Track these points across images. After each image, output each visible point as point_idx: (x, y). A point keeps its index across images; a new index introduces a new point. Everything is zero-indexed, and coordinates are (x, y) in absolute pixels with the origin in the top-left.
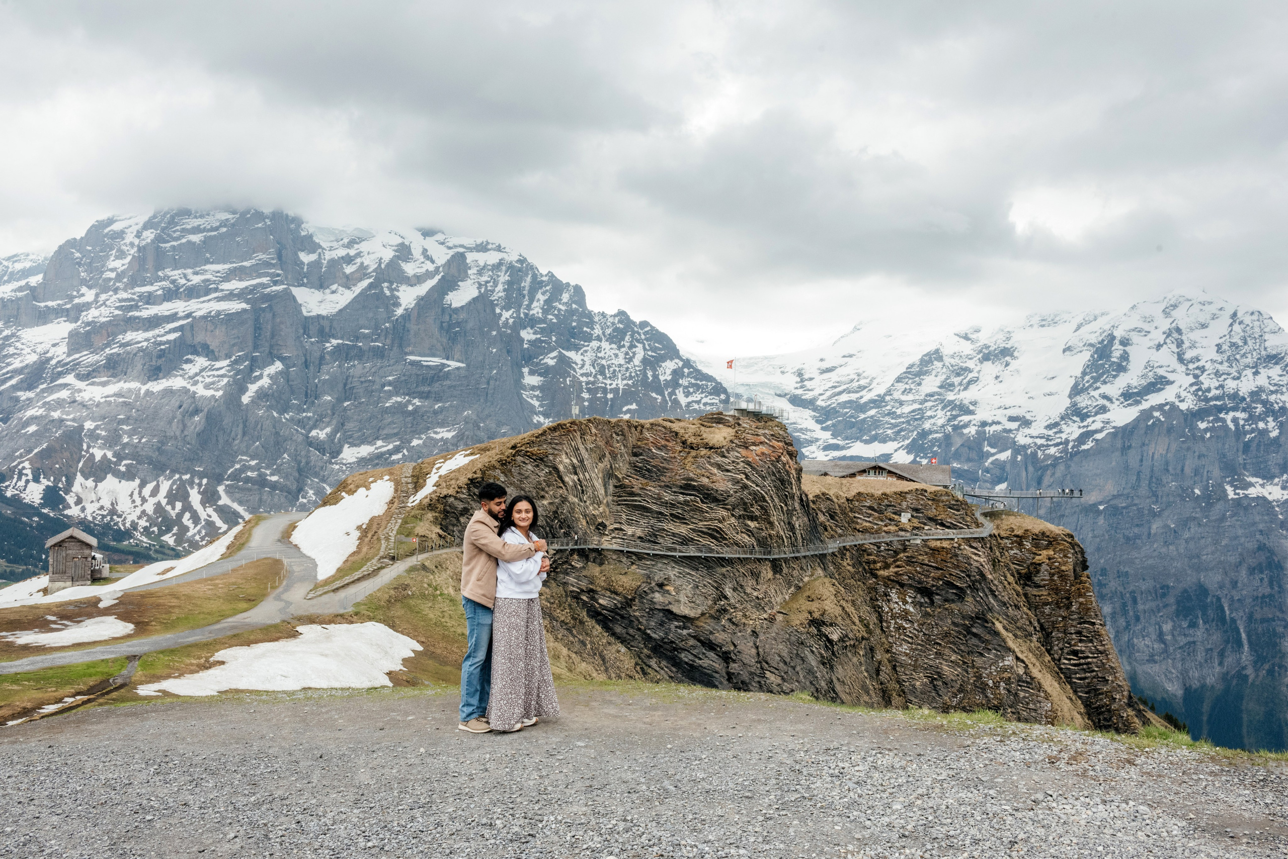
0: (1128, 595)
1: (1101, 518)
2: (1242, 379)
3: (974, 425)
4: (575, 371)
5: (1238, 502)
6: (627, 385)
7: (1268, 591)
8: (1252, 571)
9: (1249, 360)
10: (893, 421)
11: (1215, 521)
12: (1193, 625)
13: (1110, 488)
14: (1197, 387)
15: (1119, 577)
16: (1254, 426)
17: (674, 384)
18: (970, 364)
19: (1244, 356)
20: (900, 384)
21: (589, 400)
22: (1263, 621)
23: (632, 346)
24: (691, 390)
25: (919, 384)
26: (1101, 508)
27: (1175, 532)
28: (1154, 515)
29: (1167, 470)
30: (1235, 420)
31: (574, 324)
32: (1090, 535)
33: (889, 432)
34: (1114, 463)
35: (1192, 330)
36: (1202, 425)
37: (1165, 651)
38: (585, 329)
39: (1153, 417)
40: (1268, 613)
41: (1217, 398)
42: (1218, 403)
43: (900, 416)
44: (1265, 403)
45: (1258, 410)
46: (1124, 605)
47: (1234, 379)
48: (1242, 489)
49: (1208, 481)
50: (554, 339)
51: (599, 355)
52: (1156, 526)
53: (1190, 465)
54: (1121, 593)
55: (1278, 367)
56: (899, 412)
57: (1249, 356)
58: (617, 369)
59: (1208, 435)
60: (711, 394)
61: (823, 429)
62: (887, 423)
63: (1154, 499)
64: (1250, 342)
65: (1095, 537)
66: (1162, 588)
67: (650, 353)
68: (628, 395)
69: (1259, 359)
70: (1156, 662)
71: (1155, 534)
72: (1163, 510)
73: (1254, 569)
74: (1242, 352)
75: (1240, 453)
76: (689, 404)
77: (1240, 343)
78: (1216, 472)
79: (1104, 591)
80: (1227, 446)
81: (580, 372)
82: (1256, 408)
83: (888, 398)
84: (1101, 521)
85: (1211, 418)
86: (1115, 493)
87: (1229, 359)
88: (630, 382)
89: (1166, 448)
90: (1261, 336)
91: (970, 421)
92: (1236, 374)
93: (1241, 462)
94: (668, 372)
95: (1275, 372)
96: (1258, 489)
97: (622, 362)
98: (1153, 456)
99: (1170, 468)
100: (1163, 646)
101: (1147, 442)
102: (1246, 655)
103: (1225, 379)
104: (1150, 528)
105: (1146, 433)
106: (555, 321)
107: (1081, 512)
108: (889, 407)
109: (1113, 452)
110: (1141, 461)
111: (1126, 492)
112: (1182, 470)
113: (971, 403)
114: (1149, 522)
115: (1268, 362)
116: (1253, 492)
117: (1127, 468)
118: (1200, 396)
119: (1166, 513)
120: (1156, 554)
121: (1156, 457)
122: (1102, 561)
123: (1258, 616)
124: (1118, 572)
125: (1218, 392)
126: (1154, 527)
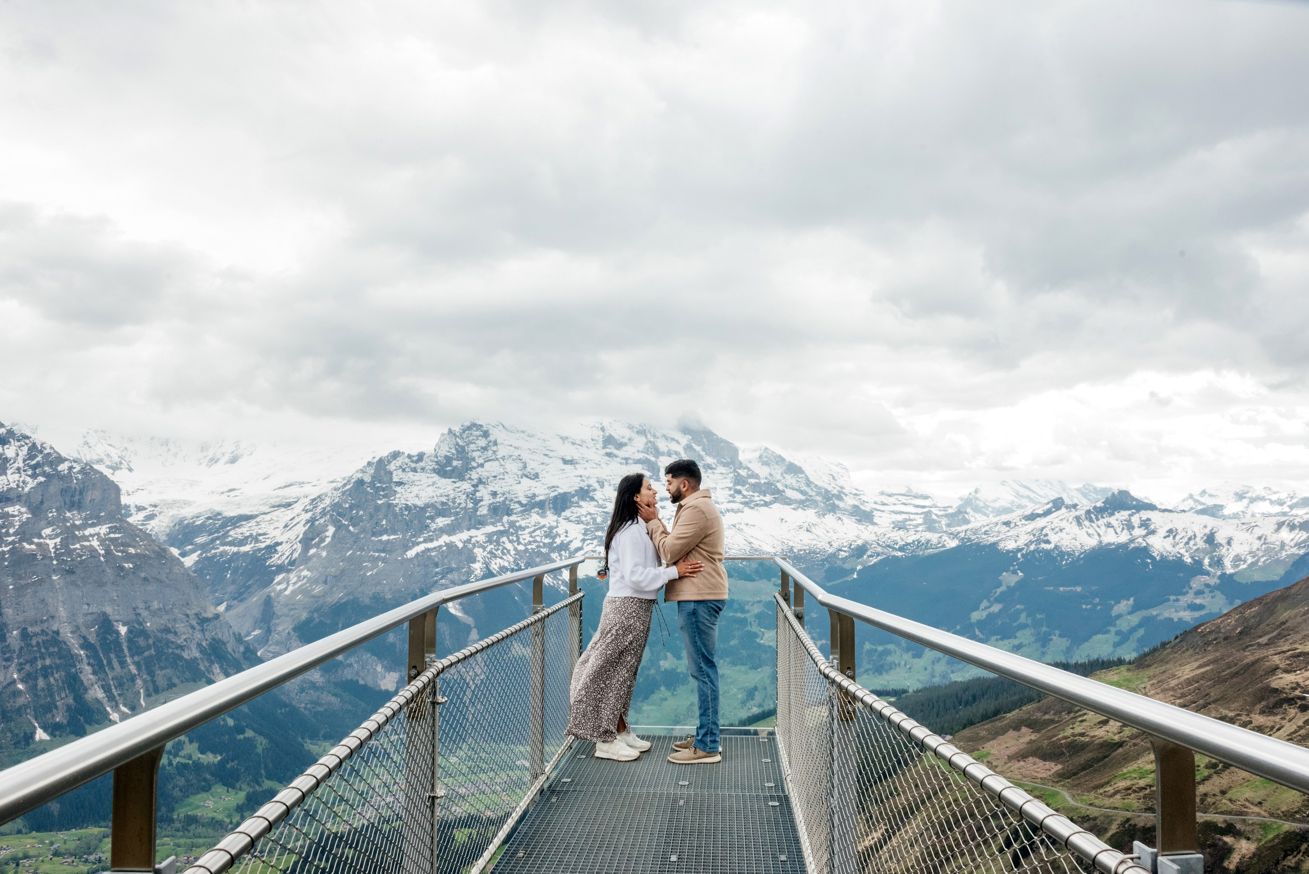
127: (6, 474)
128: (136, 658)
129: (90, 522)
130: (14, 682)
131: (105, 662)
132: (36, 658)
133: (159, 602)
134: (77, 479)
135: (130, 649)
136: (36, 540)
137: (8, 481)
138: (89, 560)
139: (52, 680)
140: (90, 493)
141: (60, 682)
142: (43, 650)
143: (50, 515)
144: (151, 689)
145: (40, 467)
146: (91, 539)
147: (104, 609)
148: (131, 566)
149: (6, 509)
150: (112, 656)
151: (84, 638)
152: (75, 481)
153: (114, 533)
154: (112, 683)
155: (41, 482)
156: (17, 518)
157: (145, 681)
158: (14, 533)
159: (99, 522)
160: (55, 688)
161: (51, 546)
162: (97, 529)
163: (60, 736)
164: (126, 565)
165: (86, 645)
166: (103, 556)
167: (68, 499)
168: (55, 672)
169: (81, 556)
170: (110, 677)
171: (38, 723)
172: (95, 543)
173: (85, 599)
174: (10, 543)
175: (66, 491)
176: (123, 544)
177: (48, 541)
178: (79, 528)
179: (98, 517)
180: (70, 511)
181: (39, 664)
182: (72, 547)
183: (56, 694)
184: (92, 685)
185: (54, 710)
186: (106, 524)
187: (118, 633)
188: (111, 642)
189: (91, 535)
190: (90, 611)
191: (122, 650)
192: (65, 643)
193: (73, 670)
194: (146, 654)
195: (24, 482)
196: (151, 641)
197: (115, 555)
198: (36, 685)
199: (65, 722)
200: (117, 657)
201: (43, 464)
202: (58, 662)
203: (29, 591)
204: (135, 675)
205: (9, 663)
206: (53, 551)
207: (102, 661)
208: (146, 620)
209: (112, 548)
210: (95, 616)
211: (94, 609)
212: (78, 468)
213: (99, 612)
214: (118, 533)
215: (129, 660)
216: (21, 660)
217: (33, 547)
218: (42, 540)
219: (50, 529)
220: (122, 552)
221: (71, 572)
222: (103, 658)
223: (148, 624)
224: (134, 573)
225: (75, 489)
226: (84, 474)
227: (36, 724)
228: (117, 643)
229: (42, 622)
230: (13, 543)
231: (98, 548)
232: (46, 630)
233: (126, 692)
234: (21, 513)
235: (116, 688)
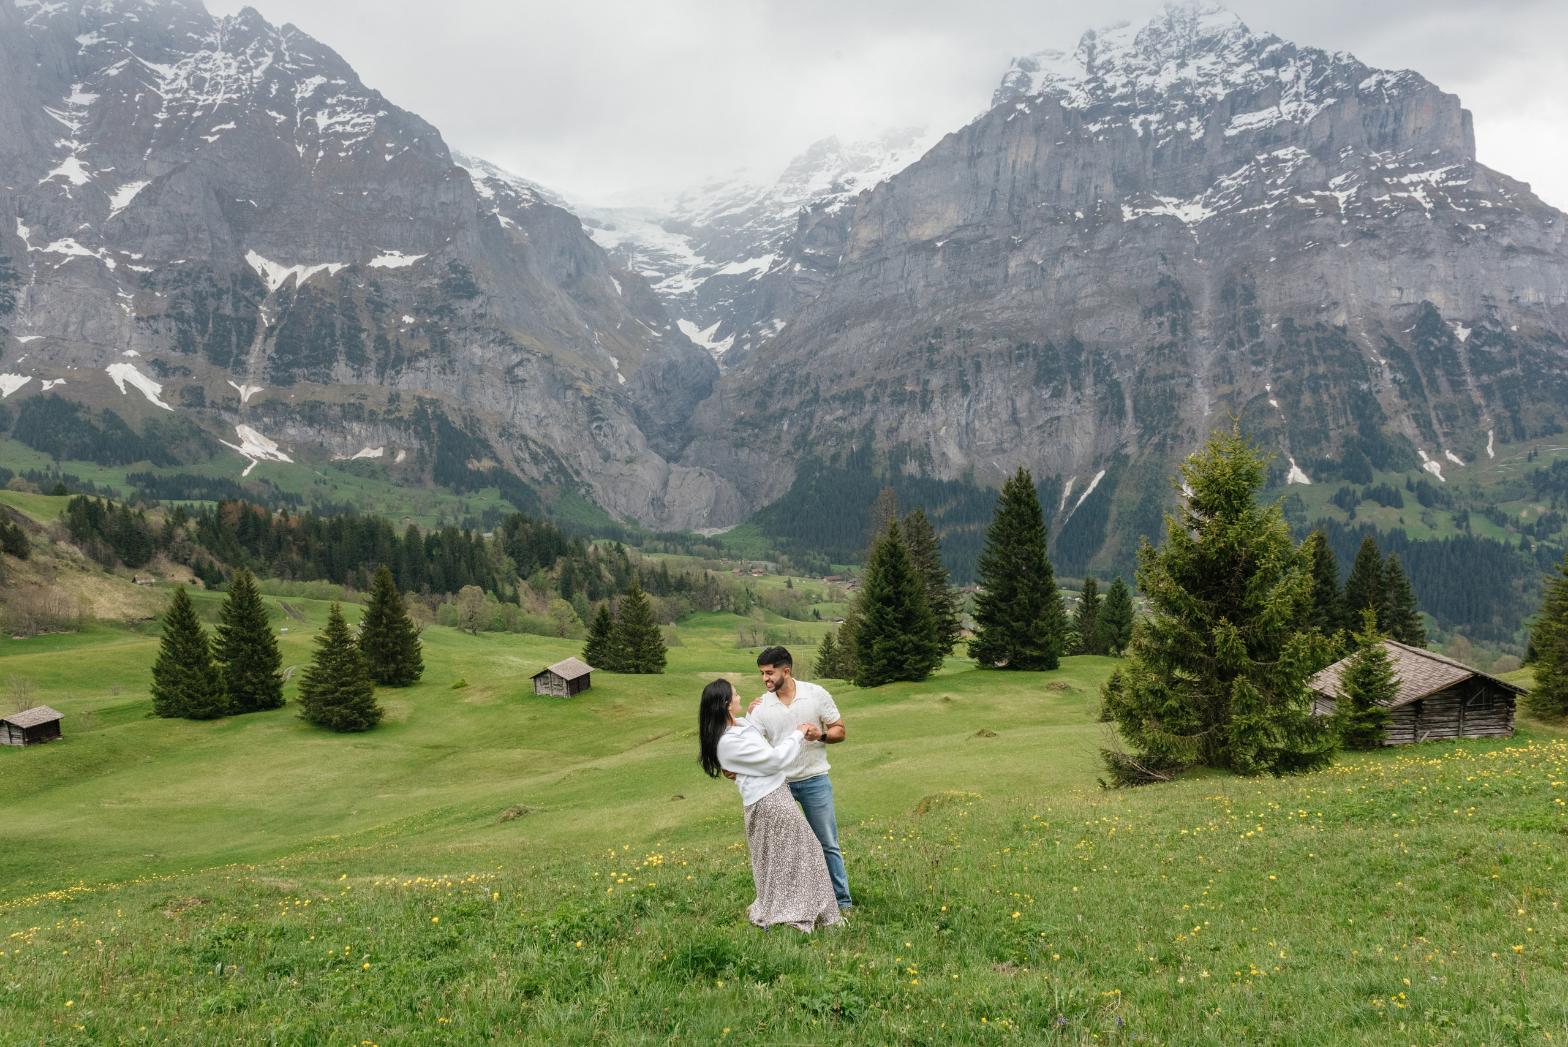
0: (969, 361)
1: (939, 256)
2: (1162, 73)
3: (841, 201)
4: (158, 86)
5: (1135, 225)
6: (230, 100)
7: (1167, 338)
8: (1147, 314)
9: (1174, 49)
10: (771, 229)
11: (1100, 252)
12: (1058, 394)
13: (952, 216)
14: (1094, 84)
15: (959, 338)
16: (1170, 128)
17: (317, 102)
18: (873, 154)
19: (1167, 44)
20: (783, 184)
21: (164, 122)
22: (1158, 379)
23: (257, 54)
24: (339, 109)
25: (807, 181)
26: (939, 244)
27: (1043, 270)
28: (1013, 247)
29: (1036, 186)
30: (1145, 125)
31: (171, 27)
32: (922, 283)
33: (766, 243)
34: (957, 179)
35: (1108, 30)
36: (1094, 128)
37: (1019, 435)
38: (190, 34)
39: (1014, 110)
40: (1166, 368)
41: (1122, 98)
42: (1124, 104)
43: (779, 222)
44: (1188, 99)
45: (1178, 108)
46: (962, 374)
47: (1150, 73)
48: (1143, 207)
49: (1096, 200)
50: (130, 44)
51: (202, 66)
52: (1015, 264)
53: (1069, 179)
54: (959, 358)
55: (1212, 54)
56: (778, 217)
57: (1175, 44)
58: (222, 82)
59: (1101, 138)
60: (365, 112)
61: (697, 254)
62: (765, 232)
63: (1016, 227)
64: (1178, 29)
65: (928, 285)
66: (1019, 348)
67: (288, 66)
68: (227, 111)
69: (1186, 47)
70: (1004, 451)
71: (1014, 275)
72: (1026, 240)
73: (1150, 311)
74: (1165, 40)
75: (1149, 166)
76: (330, 126)
77: (1163, 29)
78: (1108, 187)
79: (936, 357)
80: (1128, 154)
81: (163, 87)
82: (1176, 105)
83: (767, 203)
84: (938, 262)
85: (1108, 118)
86: (960, 223)
87: (1146, 48)
88: (235, 96)
89: (1032, 154)
90: (1194, 19)
91: (836, 198)
92: (1154, 68)
93: (1150, 176)
94: (311, 87)
95: (1207, 61)
96: (1168, 206)
97: (233, 71)
98: (1014, 166)
99: (1040, 183)
100: (1016, 428)
101: (1004, 145)
102: (1130, 429)
103: (1138, 76)
104: (1007, 267)
105: (1003, 133)
106: (136, 20)
107: (909, 252)
108: (768, 214)
109: (955, 162)
110: (997, 173)
111: (975, 220)
112: (1059, 186)
113: (847, 182)
114: (1006, 259)
115: (1200, 50)
116: (1158, 211)
117: (976, 186)
118: (1098, 96)
119: (1030, 245)
120: (1014, 303)
121: (1018, 166)
122: (938, 318)
123: (1151, 374)
124: (959, 331)
125: (1125, 90)
126: (1012, 264)
127: (1278, 105)
128: (1485, 378)
129: (1412, 165)
130: (1265, 395)
131: (1424, 381)
132: (1302, 363)
133: (1538, 291)
134: (1390, 97)
135: (1473, 363)
136: (1317, 193)
137: (1280, 112)
138: (1404, 215)
139: (1325, 397)
140: (1412, 117)
141: (1338, 400)
142: (1316, 353)
143: (1343, 155)
144: (1509, 429)
145: (1329, 84)
146: (1412, 189)
147: (1428, 297)
148: (1483, 227)
149: (1275, 154)
150: (1438, 372)
151: (1390, 341)
152: (1387, 101)
153: (1456, 179)
154: (1433, 414)
155: (1329, 106)
156: (1290, 163)
157: (1498, 418)
158: (1283, 183)
159: (1431, 163)
160: (1329, 410)
161: (1341, 202)
162: (1424, 176)
163: (1327, 481)
164: (1474, 227)
165: (1392, 351)
166: (1431, 211)
167: (1375, 132)
168: (1332, 386)
169: (1390, 212)
170: (1431, 405)
171: (1294, 458)
172: (1419, 195)
173: (1394, 280)
174: (1277, 198)
175: (1372, 117)
176: (1469, 194)
177: (1337, 194)
178: (1391, 173)
179: (1427, 157)
180: (1377, 151)
181: (1307, 371)
182: (1376, 200)
183: (1330, 418)
184: (1396, 412)
185: (1323, 442)
186: (1442, 167)
187: (1452, 337)
188: (1438, 349)
189: (1412, 183)
190: (1405, 301)
191: (1459, 365)
192: (1355, 345)
193: (1364, 387)
194: (1506, 372)
195: (1304, 112)
196: (1515, 353)
197: (1452, 208)
198: (1298, 402)
199: (1339, 460)
200: (1448, 373)
201: (1334, 78)
202: (1338, 369)
203: (1300, 263)
204: (1480, 406)
205: (1260, 369)
206: (1343, 206)
207: (1419, 378)
208: (1509, 320)
209: (1449, 200)
210: (1412, 310)
211: (1411, 297)
212: (1392, 80)
213: (1420, 301)
214: (1462, 179)
215: (1470, 380)
216: (1279, 365)
217: (1312, 201)
218: (1328, 193)
219: (1343, 177)
220: (1467, 206)
221: (1371, 235)
222: (1421, 374)
223: (1514, 328)
224: (1487, 238)
225: (1387, 112)
226: (1403, 87)
227: (1292, 460)
228: (1449, 350)
229: (1319, 311)
230: (1281, 196)
231: (1423, 201)
232: (1325, 324)
233: (1458, 431)
234: (1296, 155)
235: (1440, 423)
